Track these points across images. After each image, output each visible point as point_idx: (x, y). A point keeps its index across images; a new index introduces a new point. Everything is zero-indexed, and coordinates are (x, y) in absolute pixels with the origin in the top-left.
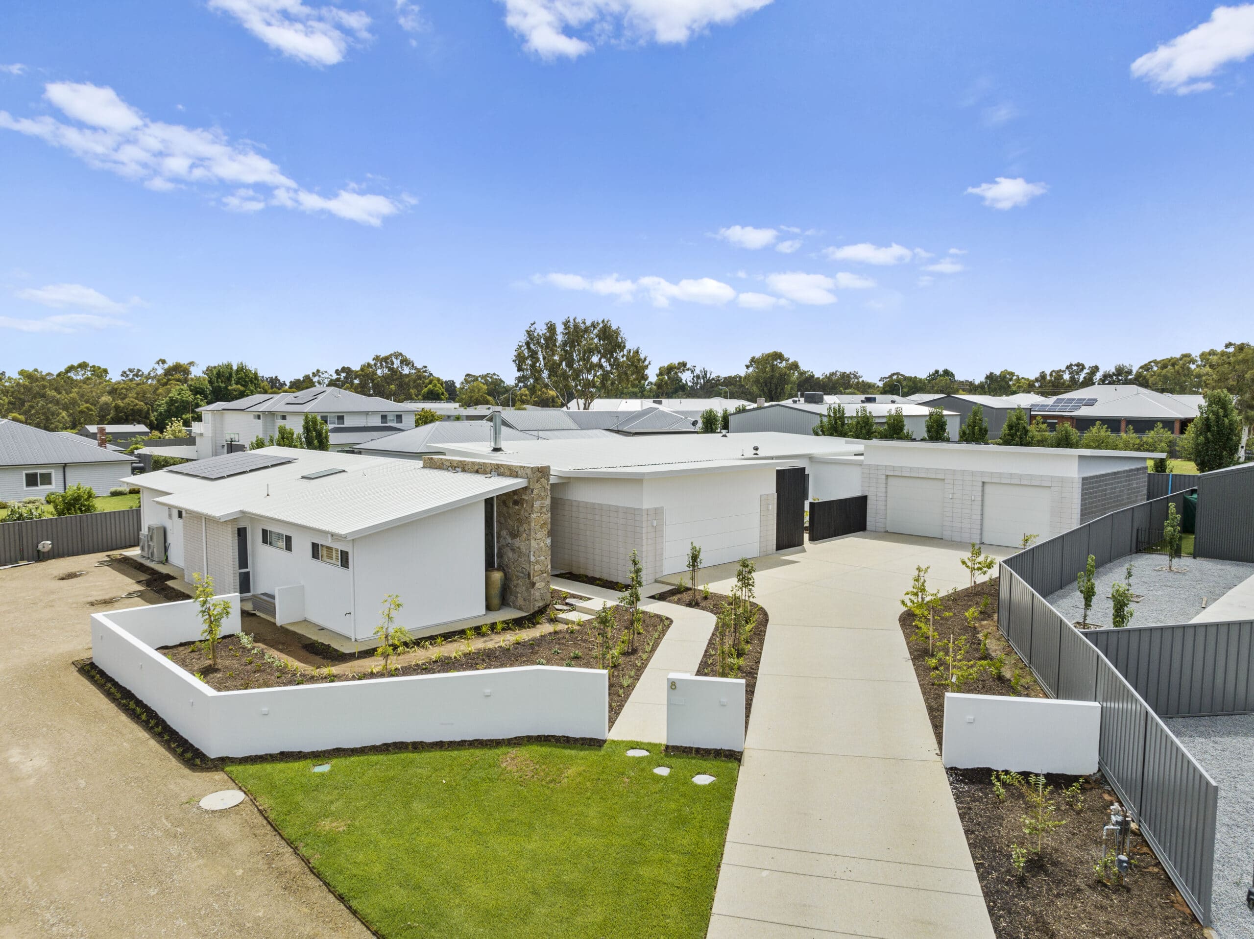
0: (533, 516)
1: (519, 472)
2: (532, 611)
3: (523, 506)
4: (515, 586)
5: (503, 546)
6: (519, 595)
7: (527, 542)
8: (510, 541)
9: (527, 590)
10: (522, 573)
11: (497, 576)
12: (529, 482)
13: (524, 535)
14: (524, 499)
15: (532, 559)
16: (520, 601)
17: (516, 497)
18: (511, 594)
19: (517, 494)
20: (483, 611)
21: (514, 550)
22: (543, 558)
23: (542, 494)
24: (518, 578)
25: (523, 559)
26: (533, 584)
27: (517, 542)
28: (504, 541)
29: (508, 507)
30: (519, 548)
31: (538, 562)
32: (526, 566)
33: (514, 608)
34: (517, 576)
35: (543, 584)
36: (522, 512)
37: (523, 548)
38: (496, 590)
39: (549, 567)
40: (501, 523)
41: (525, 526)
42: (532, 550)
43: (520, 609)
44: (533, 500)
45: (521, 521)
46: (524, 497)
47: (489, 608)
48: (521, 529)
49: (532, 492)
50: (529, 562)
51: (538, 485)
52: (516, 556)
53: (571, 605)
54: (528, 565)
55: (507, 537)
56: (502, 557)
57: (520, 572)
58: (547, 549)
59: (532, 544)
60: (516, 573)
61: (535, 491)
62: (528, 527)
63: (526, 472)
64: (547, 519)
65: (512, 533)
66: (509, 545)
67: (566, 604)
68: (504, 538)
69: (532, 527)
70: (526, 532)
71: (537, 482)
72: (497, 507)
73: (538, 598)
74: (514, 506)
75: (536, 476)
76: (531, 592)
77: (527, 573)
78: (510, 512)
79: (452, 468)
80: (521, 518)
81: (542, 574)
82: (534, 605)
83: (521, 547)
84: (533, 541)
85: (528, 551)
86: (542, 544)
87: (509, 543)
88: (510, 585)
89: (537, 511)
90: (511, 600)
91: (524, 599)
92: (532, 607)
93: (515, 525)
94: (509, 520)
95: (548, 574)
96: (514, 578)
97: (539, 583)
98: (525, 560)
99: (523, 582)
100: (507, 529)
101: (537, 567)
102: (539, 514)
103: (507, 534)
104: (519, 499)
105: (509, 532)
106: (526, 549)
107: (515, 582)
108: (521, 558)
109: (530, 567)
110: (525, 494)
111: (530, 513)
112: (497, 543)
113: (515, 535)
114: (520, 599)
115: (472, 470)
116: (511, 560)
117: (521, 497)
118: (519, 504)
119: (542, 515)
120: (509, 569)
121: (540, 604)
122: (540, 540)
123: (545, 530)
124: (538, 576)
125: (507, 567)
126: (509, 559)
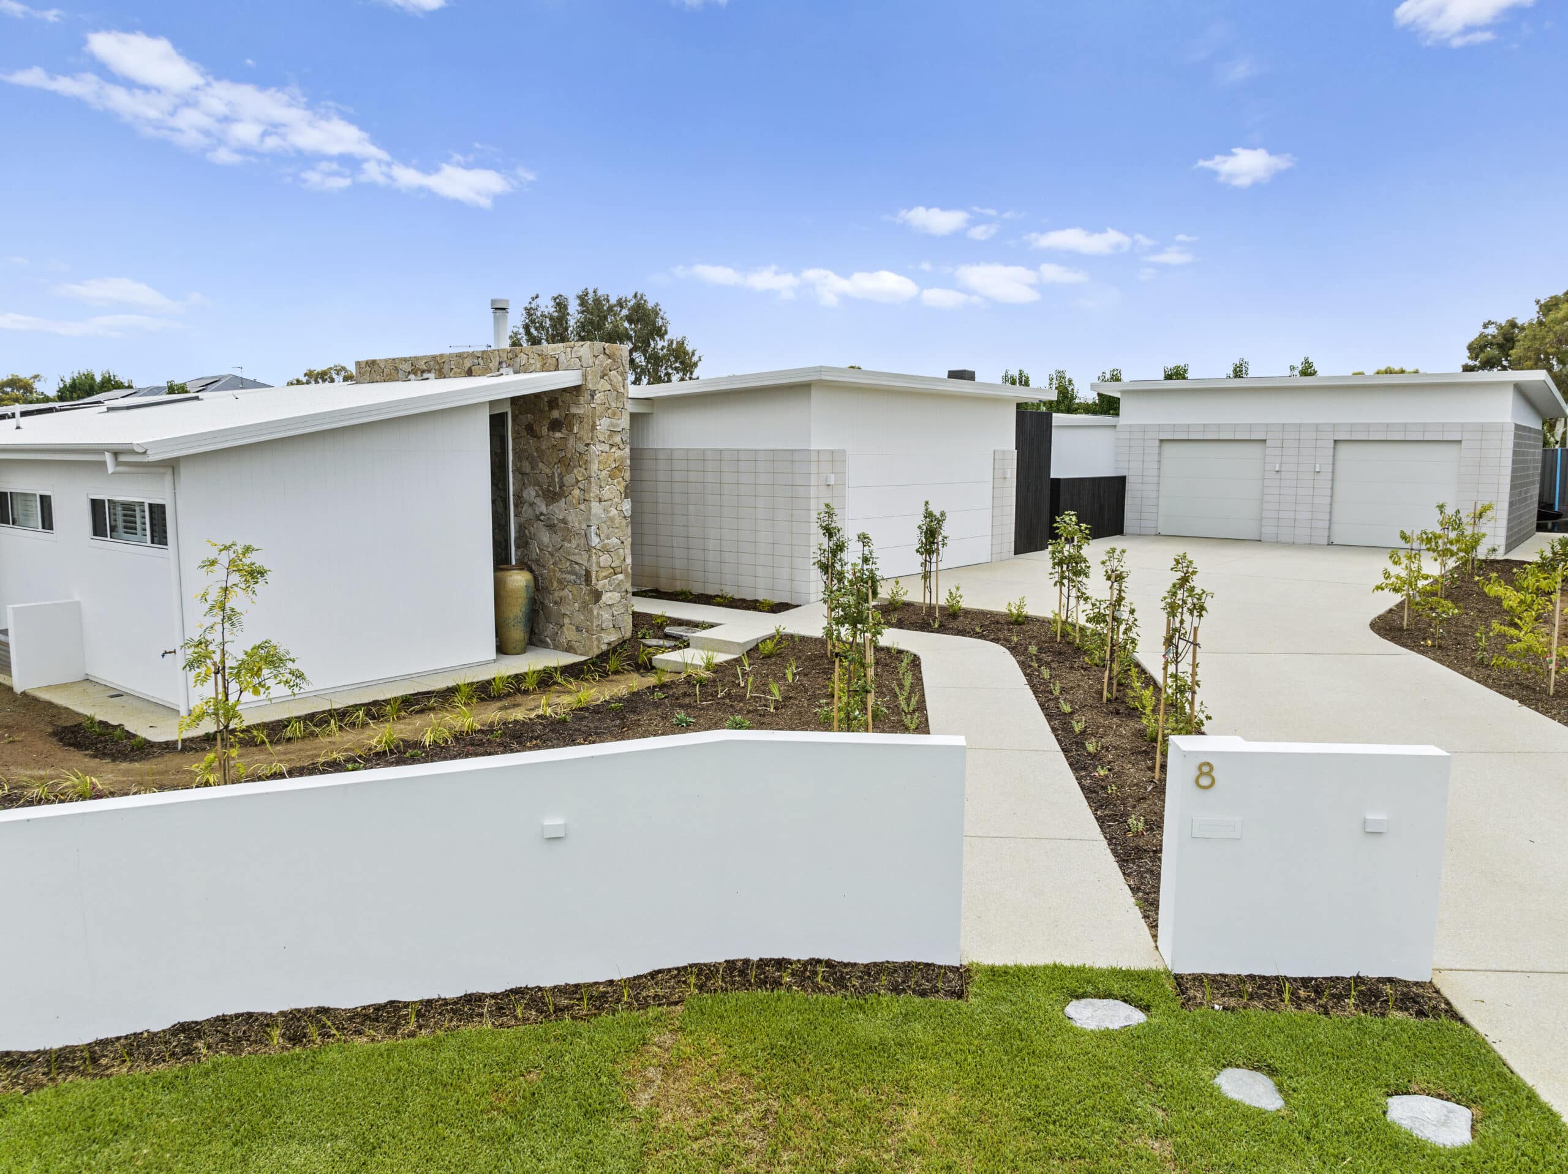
0: (596, 449)
1: (562, 358)
2: (596, 652)
3: (572, 430)
4: (555, 603)
5: (528, 520)
6: (566, 621)
7: (582, 507)
8: (543, 509)
9: (585, 607)
10: (573, 573)
11: (519, 579)
12: (585, 377)
13: (576, 492)
14: (574, 415)
15: (595, 541)
16: (569, 634)
17: (555, 414)
18: (548, 621)
19: (557, 407)
20: (492, 654)
21: (554, 526)
22: (614, 540)
23: (614, 405)
24: (563, 584)
25: (574, 544)
26: (597, 596)
27: (559, 510)
28: (530, 511)
29: (539, 437)
30: (564, 521)
31: (605, 550)
32: (582, 559)
33: (556, 648)
34: (560, 582)
35: (617, 595)
36: (572, 441)
37: (574, 520)
38: (517, 610)
39: (629, 561)
40: (523, 474)
41: (578, 473)
42: (594, 522)
43: (569, 649)
44: (594, 415)
45: (567, 464)
46: (574, 410)
47: (502, 649)
48: (569, 479)
49: (592, 396)
50: (589, 549)
51: (604, 385)
52: (557, 538)
53: (676, 638)
54: (585, 556)
55: (538, 501)
56: (527, 544)
57: (569, 573)
58: (624, 522)
59: (593, 511)
60: (558, 574)
61: (598, 395)
62: (584, 475)
63: (579, 354)
64: (622, 459)
65: (549, 491)
66: (542, 518)
67: (667, 636)
68: (532, 505)
69: (593, 475)
70: (580, 485)
71: (602, 377)
72: (513, 440)
73: (607, 624)
74: (551, 433)
75: (597, 362)
76: (593, 613)
77: (584, 573)
78: (544, 447)
79: (415, 374)
80: (569, 456)
81: (615, 574)
82: (599, 640)
83: (570, 519)
84: (595, 505)
85: (584, 527)
86: (613, 512)
87: (542, 514)
88: (546, 602)
89: (602, 439)
90: (549, 632)
91: (577, 628)
92: (595, 643)
93: (553, 473)
94: (540, 464)
95: (626, 576)
96: (555, 584)
97: (609, 594)
98: (578, 545)
99: (575, 592)
100: (538, 484)
101: (605, 560)
102: (606, 447)
103: (537, 496)
104: (564, 415)
105: (542, 489)
106: (580, 523)
107: (556, 594)
108: (570, 542)
109: (589, 560)
110: (576, 403)
111: (587, 445)
112: (516, 515)
113: (555, 494)
114: (568, 629)
115: (459, 371)
116: (547, 547)
117: (568, 410)
118: (562, 427)
119: (613, 450)
120: (544, 566)
121: (613, 637)
122: (609, 503)
123: (619, 483)
124: (605, 578)
125: (537, 562)
126: (543, 545)
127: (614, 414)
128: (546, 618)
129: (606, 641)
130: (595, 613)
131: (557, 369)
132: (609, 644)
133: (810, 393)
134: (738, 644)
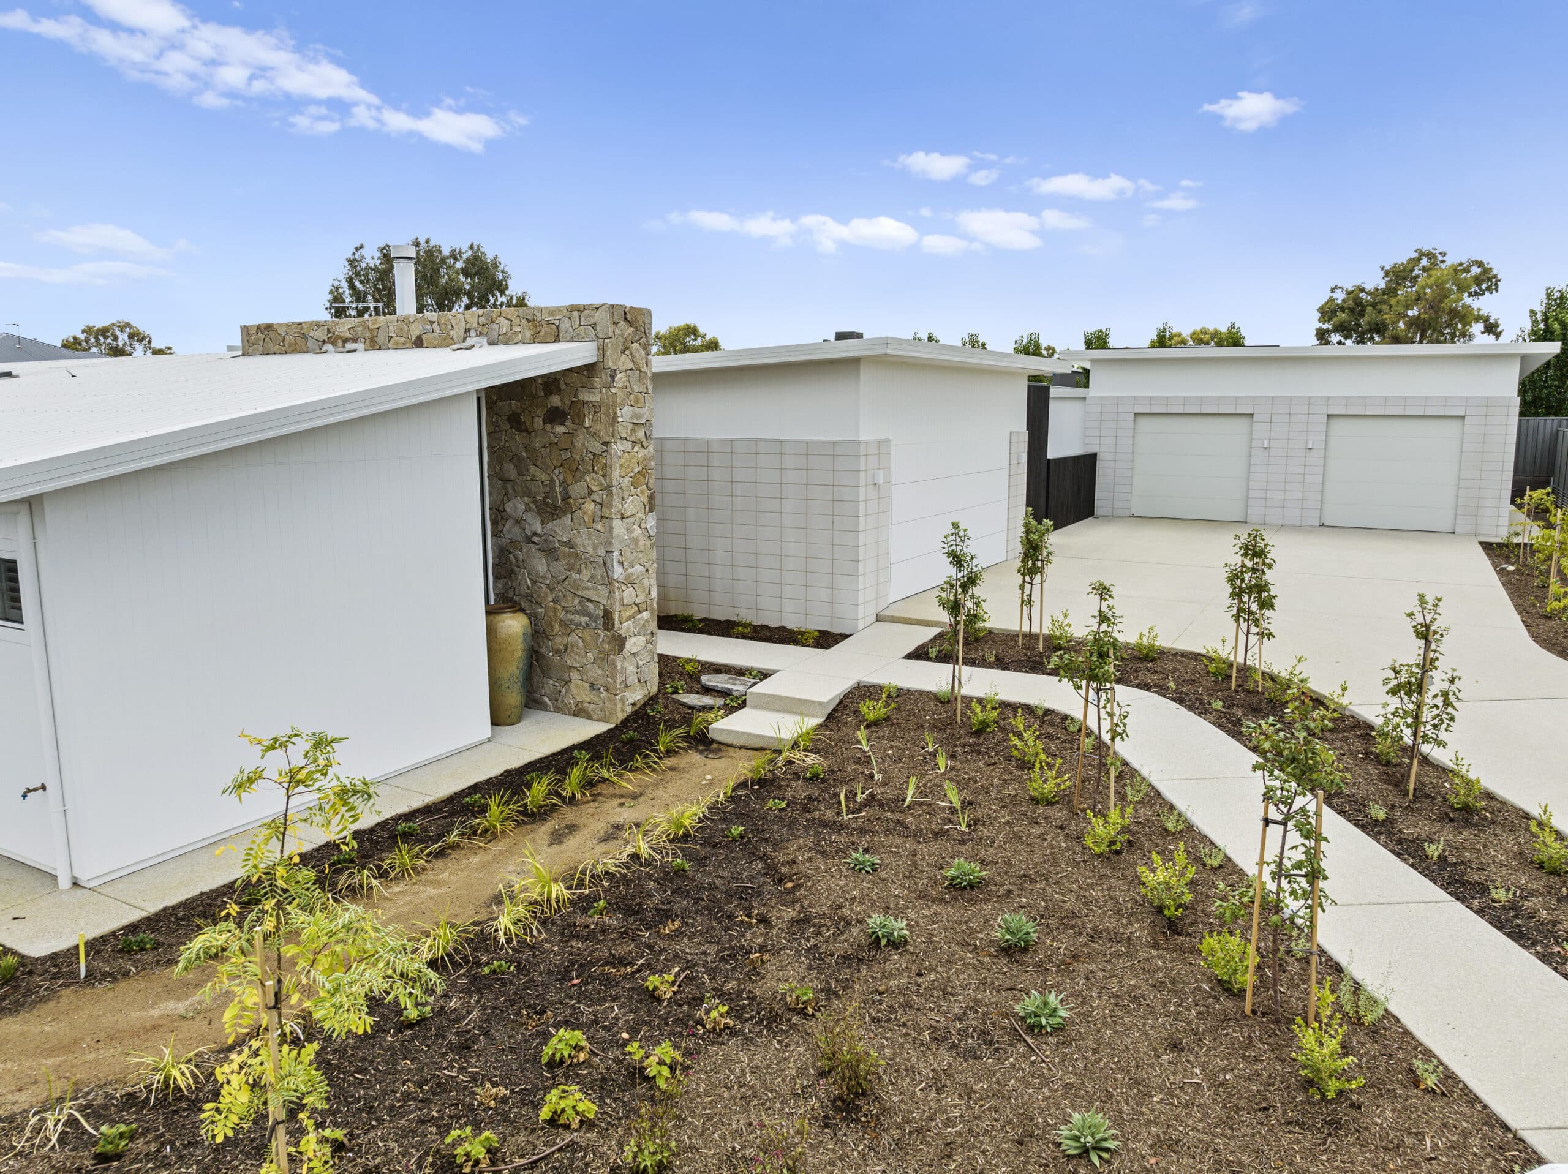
0: (618, 447)
1: (565, 325)
2: (621, 717)
3: (581, 423)
4: (557, 652)
5: (514, 542)
6: (575, 676)
7: (599, 526)
8: (538, 528)
9: (603, 658)
10: (584, 613)
11: (514, 625)
12: (602, 351)
13: (589, 506)
14: (584, 403)
15: (618, 572)
16: (579, 692)
17: (555, 401)
18: (546, 674)
19: (559, 391)
20: (485, 729)
21: (555, 550)
22: (639, 569)
23: (636, 388)
24: (568, 627)
25: (586, 575)
26: (621, 642)
27: (561, 529)
28: (516, 530)
29: (528, 432)
30: (570, 544)
31: (629, 582)
32: (601, 596)
33: (558, 710)
34: (563, 624)
35: (642, 639)
36: (581, 439)
37: (585, 542)
38: (514, 666)
39: (654, 594)
40: (505, 480)
41: (592, 481)
42: (616, 546)
43: (579, 712)
44: (613, 402)
45: (574, 469)
46: (585, 396)
48: (577, 490)
49: (613, 377)
50: (609, 582)
51: (624, 363)
52: (559, 568)
53: (725, 693)
54: (604, 592)
55: (528, 516)
56: (511, 573)
57: (577, 612)
58: (648, 543)
59: (615, 533)
60: (562, 615)
61: (619, 376)
62: (600, 484)
63: (592, 321)
64: (646, 460)
65: (546, 504)
66: (536, 539)
67: (707, 690)
68: (519, 522)
69: (615, 483)
70: (594, 496)
71: (623, 352)
72: (489, 435)
73: (632, 679)
74: (548, 427)
75: (617, 332)
76: (616, 667)
77: (601, 613)
78: (537, 445)
79: (334, 344)
80: (577, 457)
81: (640, 612)
82: (622, 701)
83: (579, 541)
84: (617, 523)
85: (601, 552)
86: (638, 531)
87: (535, 534)
88: (543, 650)
89: (624, 435)
90: (547, 690)
91: (592, 686)
92: (619, 705)
93: (552, 480)
94: (532, 468)
95: (652, 614)
96: (557, 627)
97: (633, 640)
98: (592, 577)
99: (588, 638)
100: (528, 493)
101: (628, 595)
102: (628, 446)
103: (528, 509)
104: (568, 402)
105: (535, 501)
106: (595, 547)
107: (558, 640)
108: (579, 572)
109: (609, 597)
110: (589, 387)
111: (606, 443)
112: (494, 535)
113: (556, 507)
114: (577, 687)
115: (402, 340)
116: (544, 577)
117: (576, 396)
118: (566, 418)
119: (636, 449)
120: (540, 604)
121: (637, 696)
122: (632, 520)
123: (642, 492)
124: (629, 618)
125: (529, 597)
126: (537, 575)
127: (637, 401)
128: (543, 671)
129: (631, 701)
130: (619, 667)
131: (557, 340)
132: (634, 704)
133: (858, 370)
134: (820, 704)
